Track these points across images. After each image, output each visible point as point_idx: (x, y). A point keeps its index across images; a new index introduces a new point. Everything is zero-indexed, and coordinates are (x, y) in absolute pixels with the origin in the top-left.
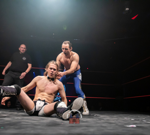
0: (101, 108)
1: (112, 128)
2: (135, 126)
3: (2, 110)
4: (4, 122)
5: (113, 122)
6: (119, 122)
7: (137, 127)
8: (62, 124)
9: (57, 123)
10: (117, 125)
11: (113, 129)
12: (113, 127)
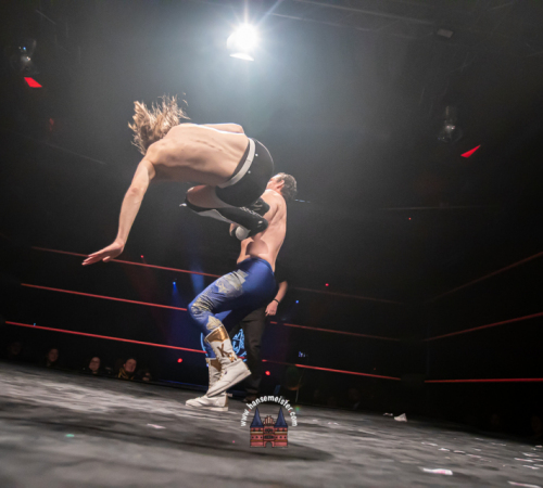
0: (356, 405)
1: (380, 472)
2: (449, 472)
3: (74, 379)
4: (67, 417)
5: (387, 452)
6: (405, 455)
7: (456, 475)
8: (231, 444)
9: (219, 438)
10: (397, 463)
11: (384, 477)
12: (384, 469)
